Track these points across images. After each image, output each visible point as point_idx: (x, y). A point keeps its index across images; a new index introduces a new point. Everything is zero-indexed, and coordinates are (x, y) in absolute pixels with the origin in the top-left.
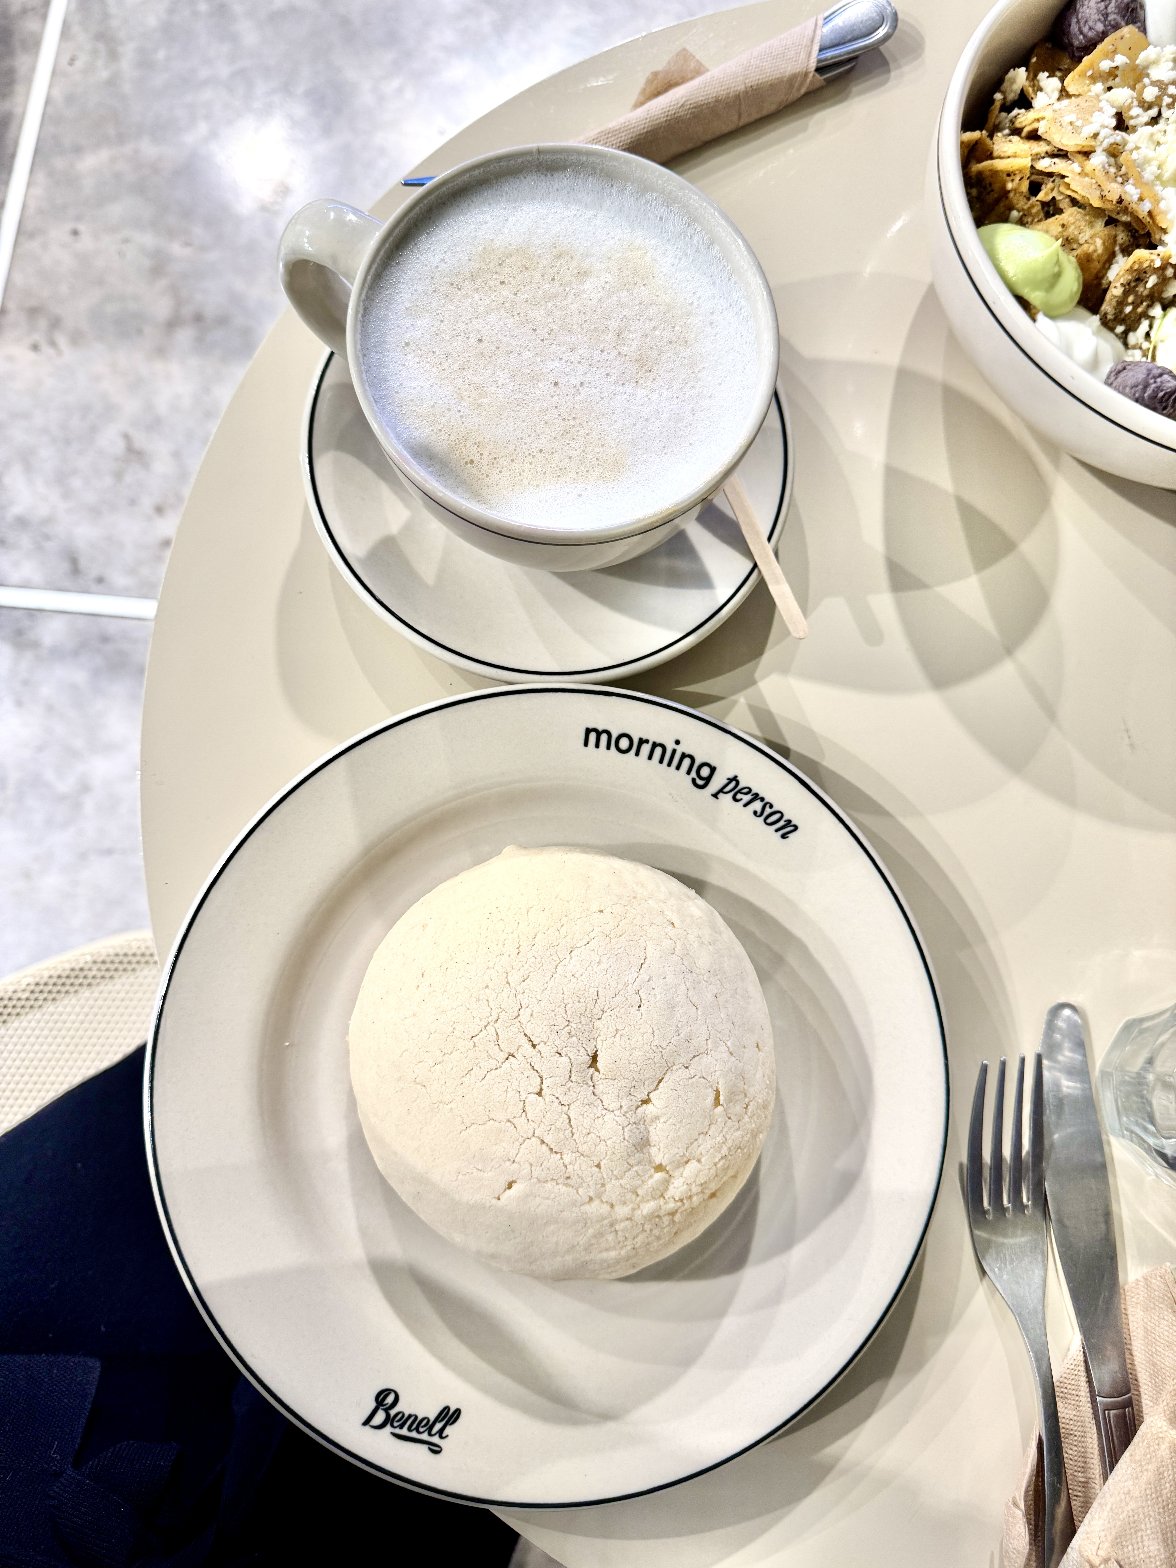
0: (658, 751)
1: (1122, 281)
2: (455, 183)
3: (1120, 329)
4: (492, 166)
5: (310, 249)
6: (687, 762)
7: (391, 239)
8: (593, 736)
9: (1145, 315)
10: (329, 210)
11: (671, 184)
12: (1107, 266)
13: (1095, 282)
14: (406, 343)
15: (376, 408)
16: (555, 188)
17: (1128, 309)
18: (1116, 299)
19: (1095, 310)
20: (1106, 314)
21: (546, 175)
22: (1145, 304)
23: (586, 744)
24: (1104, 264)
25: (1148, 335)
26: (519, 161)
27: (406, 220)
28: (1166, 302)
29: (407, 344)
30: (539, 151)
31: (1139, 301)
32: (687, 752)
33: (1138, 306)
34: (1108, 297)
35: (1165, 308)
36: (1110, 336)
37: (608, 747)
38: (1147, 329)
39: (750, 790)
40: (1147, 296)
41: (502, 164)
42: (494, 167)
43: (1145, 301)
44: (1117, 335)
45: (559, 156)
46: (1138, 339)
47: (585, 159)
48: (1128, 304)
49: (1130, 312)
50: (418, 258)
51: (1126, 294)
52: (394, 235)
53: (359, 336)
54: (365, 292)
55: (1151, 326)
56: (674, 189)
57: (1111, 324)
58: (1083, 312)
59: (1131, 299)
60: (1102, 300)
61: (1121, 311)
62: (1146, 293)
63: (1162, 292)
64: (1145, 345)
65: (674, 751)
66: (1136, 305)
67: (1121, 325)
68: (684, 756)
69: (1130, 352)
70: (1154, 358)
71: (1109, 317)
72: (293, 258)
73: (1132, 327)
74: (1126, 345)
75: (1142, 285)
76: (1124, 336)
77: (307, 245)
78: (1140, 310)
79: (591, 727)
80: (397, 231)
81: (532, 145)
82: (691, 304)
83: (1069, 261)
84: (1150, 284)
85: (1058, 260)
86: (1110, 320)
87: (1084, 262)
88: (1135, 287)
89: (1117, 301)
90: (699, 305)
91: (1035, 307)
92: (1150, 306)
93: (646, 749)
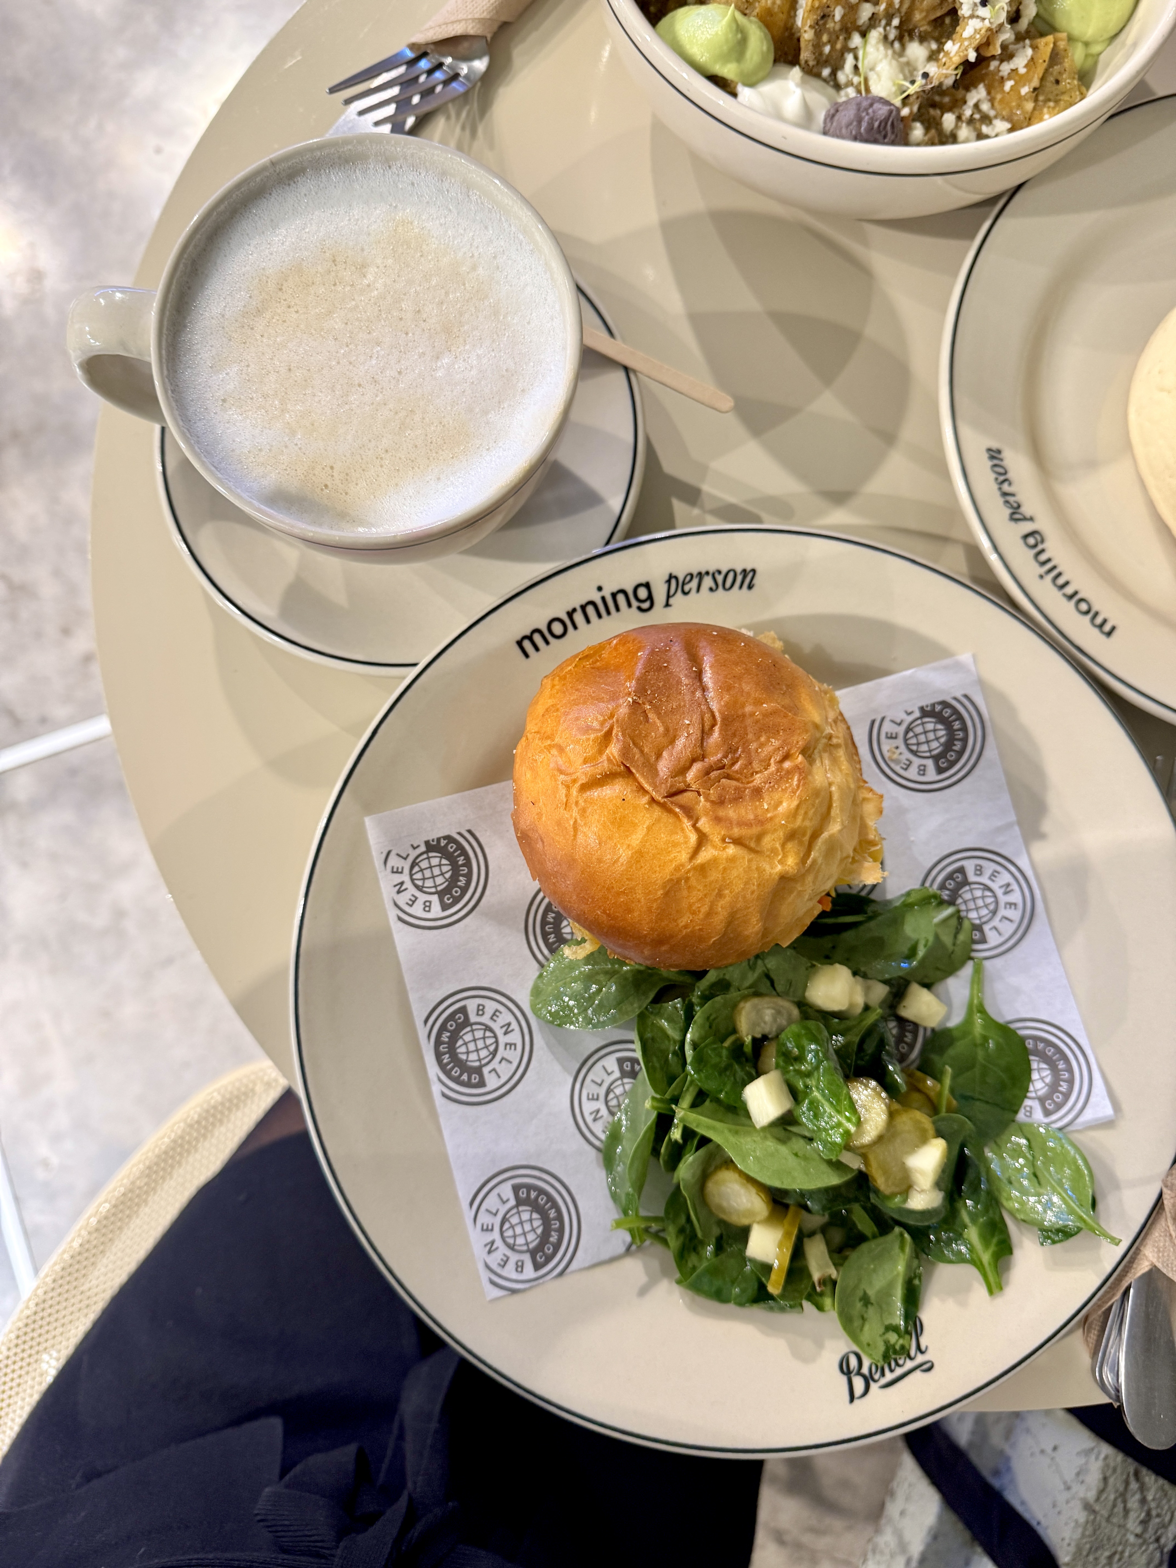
1: (809, 23)
2: (206, 226)
3: (826, 72)
4: (234, 196)
5: (97, 344)
7: (169, 305)
9: (846, 49)
10: (97, 298)
11: (410, 148)
12: (792, 14)
13: (787, 34)
14: (222, 400)
15: (220, 476)
16: (302, 194)
17: (827, 49)
18: (811, 44)
19: (793, 61)
20: (806, 62)
21: (289, 185)
22: (841, 38)
24: (789, 13)
25: (856, 67)
26: (258, 179)
27: (174, 282)
28: (864, 28)
29: (224, 401)
30: (273, 163)
31: (834, 37)
33: (836, 43)
34: (803, 44)
35: (864, 35)
36: (818, 83)
38: (854, 62)
40: (841, 30)
41: (243, 189)
42: (237, 195)
43: (840, 35)
44: (825, 80)
45: (294, 161)
46: (848, 76)
47: (319, 154)
48: (825, 44)
49: (830, 52)
50: (202, 315)
51: (818, 34)
52: (170, 300)
53: (177, 413)
54: (165, 368)
55: (856, 58)
56: (415, 151)
57: (815, 70)
58: (782, 68)
59: (825, 38)
60: (798, 50)
61: (821, 53)
62: (838, 27)
63: (855, 21)
64: (856, 80)
66: (832, 42)
67: (826, 67)
69: (843, 93)
70: (868, 90)
71: (811, 63)
72: (85, 357)
73: (837, 67)
74: (838, 87)
75: (830, 21)
76: (833, 77)
77: (92, 341)
78: (839, 46)
80: (171, 296)
81: (264, 160)
82: (473, 256)
83: (751, 21)
84: (838, 17)
85: (738, 25)
86: (813, 66)
87: (766, 20)
88: (825, 24)
89: (813, 45)
90: (480, 254)
91: (732, 81)
92: (848, 38)
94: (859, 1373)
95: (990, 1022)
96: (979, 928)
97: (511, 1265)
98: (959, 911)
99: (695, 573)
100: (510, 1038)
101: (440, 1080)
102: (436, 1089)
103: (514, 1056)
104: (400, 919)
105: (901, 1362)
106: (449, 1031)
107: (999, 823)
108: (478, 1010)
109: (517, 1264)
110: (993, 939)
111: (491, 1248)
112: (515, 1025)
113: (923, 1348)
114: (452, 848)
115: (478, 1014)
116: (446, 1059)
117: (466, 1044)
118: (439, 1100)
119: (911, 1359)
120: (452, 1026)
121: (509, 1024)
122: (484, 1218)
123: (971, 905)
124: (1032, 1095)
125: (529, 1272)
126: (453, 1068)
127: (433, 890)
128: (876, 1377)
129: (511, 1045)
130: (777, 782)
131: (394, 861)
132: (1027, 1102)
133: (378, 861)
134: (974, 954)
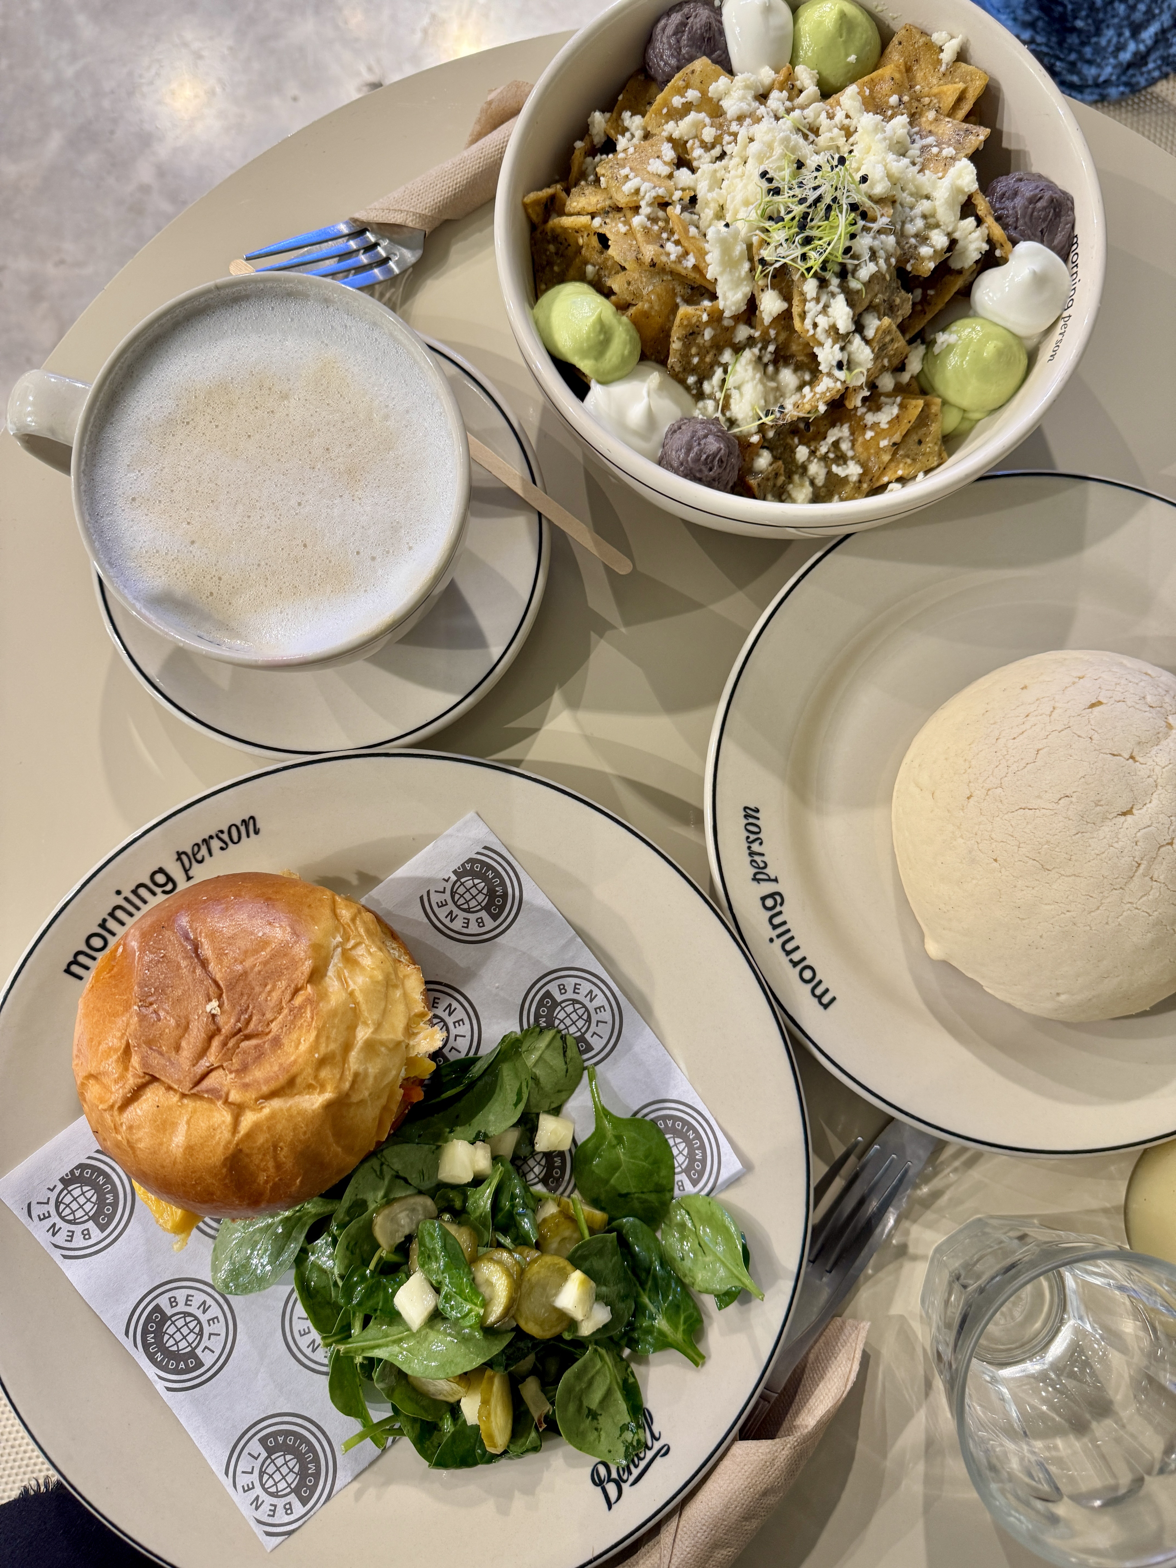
0: (789, 947)
1: (677, 336)
3: (692, 379)
6: (776, 921)
8: (825, 1000)
9: (716, 363)
12: (671, 318)
17: (695, 360)
18: (678, 353)
19: (660, 362)
22: (711, 353)
23: (834, 999)
25: (724, 381)
26: (202, 300)
28: (739, 346)
30: (218, 288)
31: (704, 351)
32: (770, 927)
33: (705, 356)
34: (671, 351)
35: (737, 352)
37: (820, 982)
38: (722, 376)
39: (752, 861)
40: (712, 347)
42: (180, 311)
43: (711, 350)
46: (710, 388)
48: (693, 356)
49: (698, 363)
51: (687, 346)
55: (726, 372)
57: (681, 374)
59: (694, 350)
60: (669, 353)
62: (707, 344)
64: (718, 394)
65: (779, 936)
66: (702, 355)
67: (695, 375)
68: (775, 927)
75: (699, 338)
76: (697, 386)
78: (708, 359)
79: (821, 1008)
84: (707, 337)
85: (602, 327)
86: (679, 372)
87: (642, 320)
88: (694, 340)
89: (681, 354)
91: (587, 376)
92: (718, 354)
93: (796, 957)
94: (610, 1480)
95: (617, 1122)
96: (581, 1039)
97: (280, 1510)
98: (559, 1032)
99: (200, 842)
100: (210, 1314)
101: (160, 1378)
102: (160, 1386)
103: (220, 1328)
104: (65, 1257)
105: (642, 1455)
106: (152, 1332)
107: (563, 942)
108: (171, 1303)
109: (285, 1508)
110: (597, 1044)
111: (257, 1504)
112: (210, 1301)
113: (657, 1435)
114: (87, 1173)
115: (172, 1307)
116: (159, 1357)
117: (171, 1336)
118: (166, 1396)
119: (650, 1449)
120: (152, 1326)
121: (204, 1302)
122: (243, 1480)
123: (568, 1022)
124: (677, 1170)
125: (299, 1509)
126: (168, 1362)
127: (86, 1217)
128: (625, 1477)
129: (213, 1319)
130: (293, 1022)
131: (37, 1210)
132: (677, 1178)
133: (23, 1217)
134: (586, 1064)
